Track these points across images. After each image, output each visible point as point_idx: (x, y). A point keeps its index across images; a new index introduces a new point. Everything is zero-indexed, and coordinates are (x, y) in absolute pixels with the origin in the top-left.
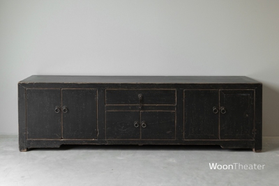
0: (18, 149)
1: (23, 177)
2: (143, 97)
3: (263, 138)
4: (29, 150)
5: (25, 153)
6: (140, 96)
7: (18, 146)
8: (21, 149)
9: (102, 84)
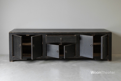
0: (9, 61)
1: (12, 73)
2: (62, 39)
3: (112, 55)
4: (14, 61)
5: (12, 62)
6: (61, 39)
7: (9, 59)
8: (10, 61)
9: (45, 33)
